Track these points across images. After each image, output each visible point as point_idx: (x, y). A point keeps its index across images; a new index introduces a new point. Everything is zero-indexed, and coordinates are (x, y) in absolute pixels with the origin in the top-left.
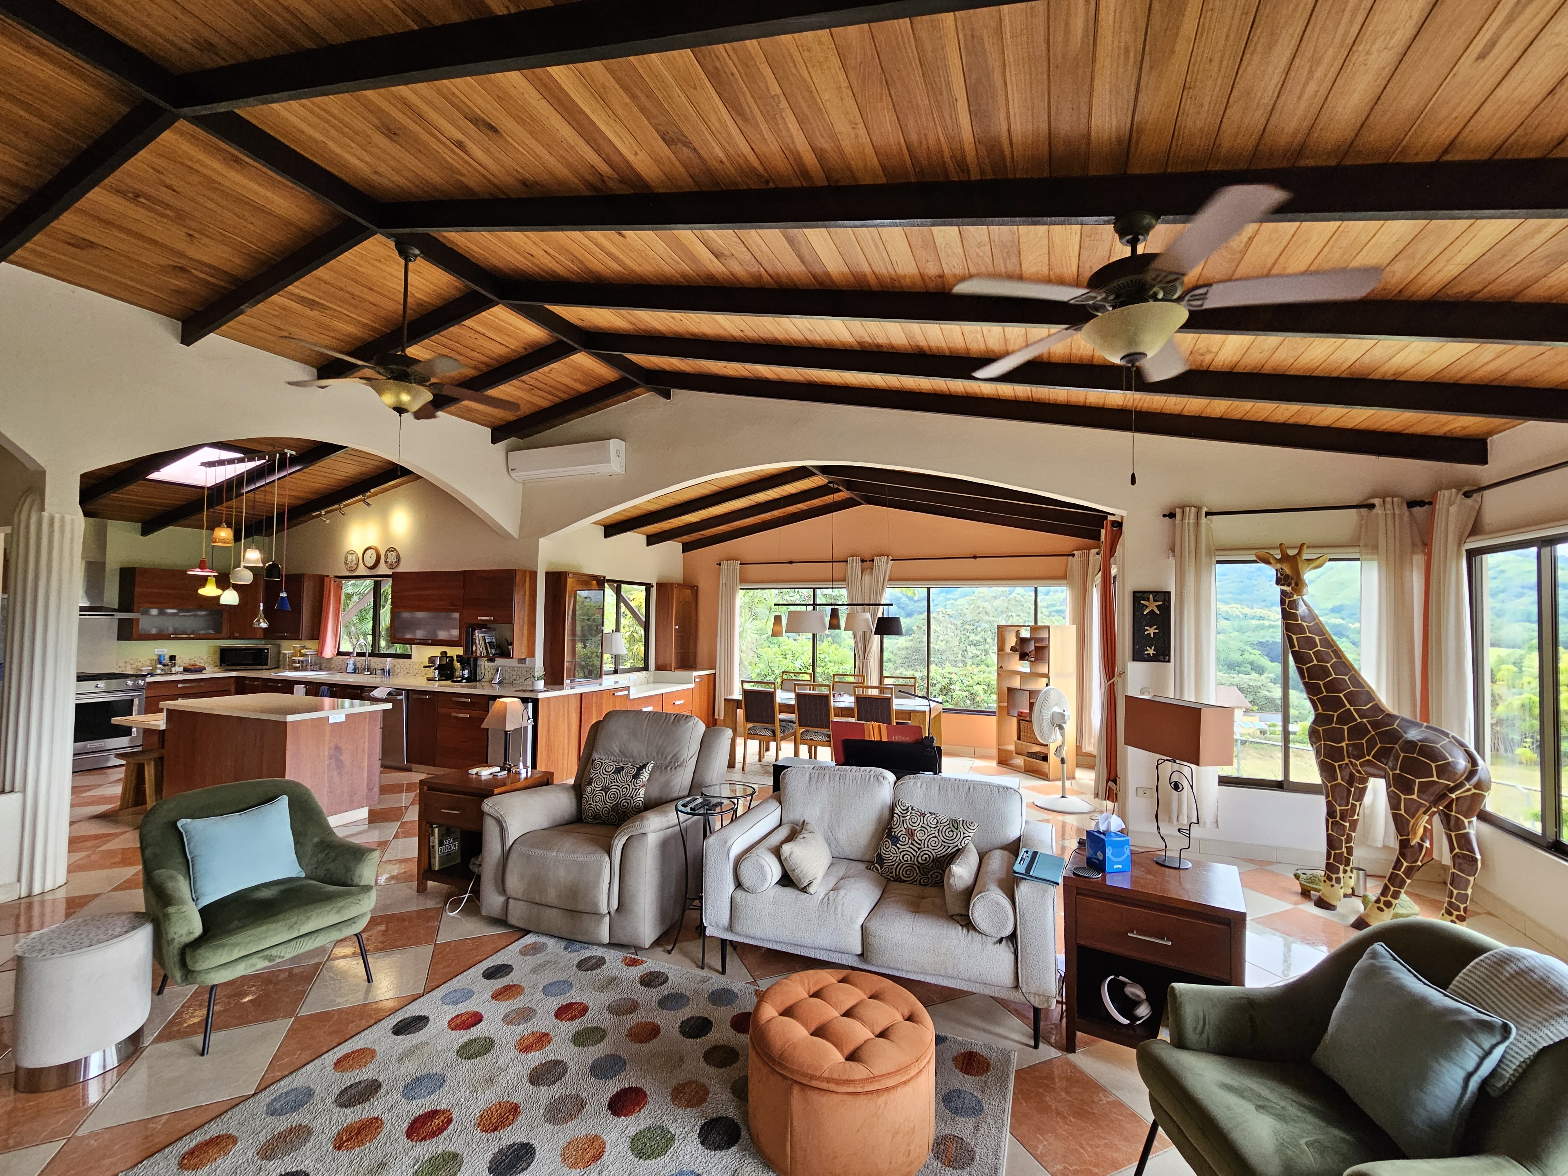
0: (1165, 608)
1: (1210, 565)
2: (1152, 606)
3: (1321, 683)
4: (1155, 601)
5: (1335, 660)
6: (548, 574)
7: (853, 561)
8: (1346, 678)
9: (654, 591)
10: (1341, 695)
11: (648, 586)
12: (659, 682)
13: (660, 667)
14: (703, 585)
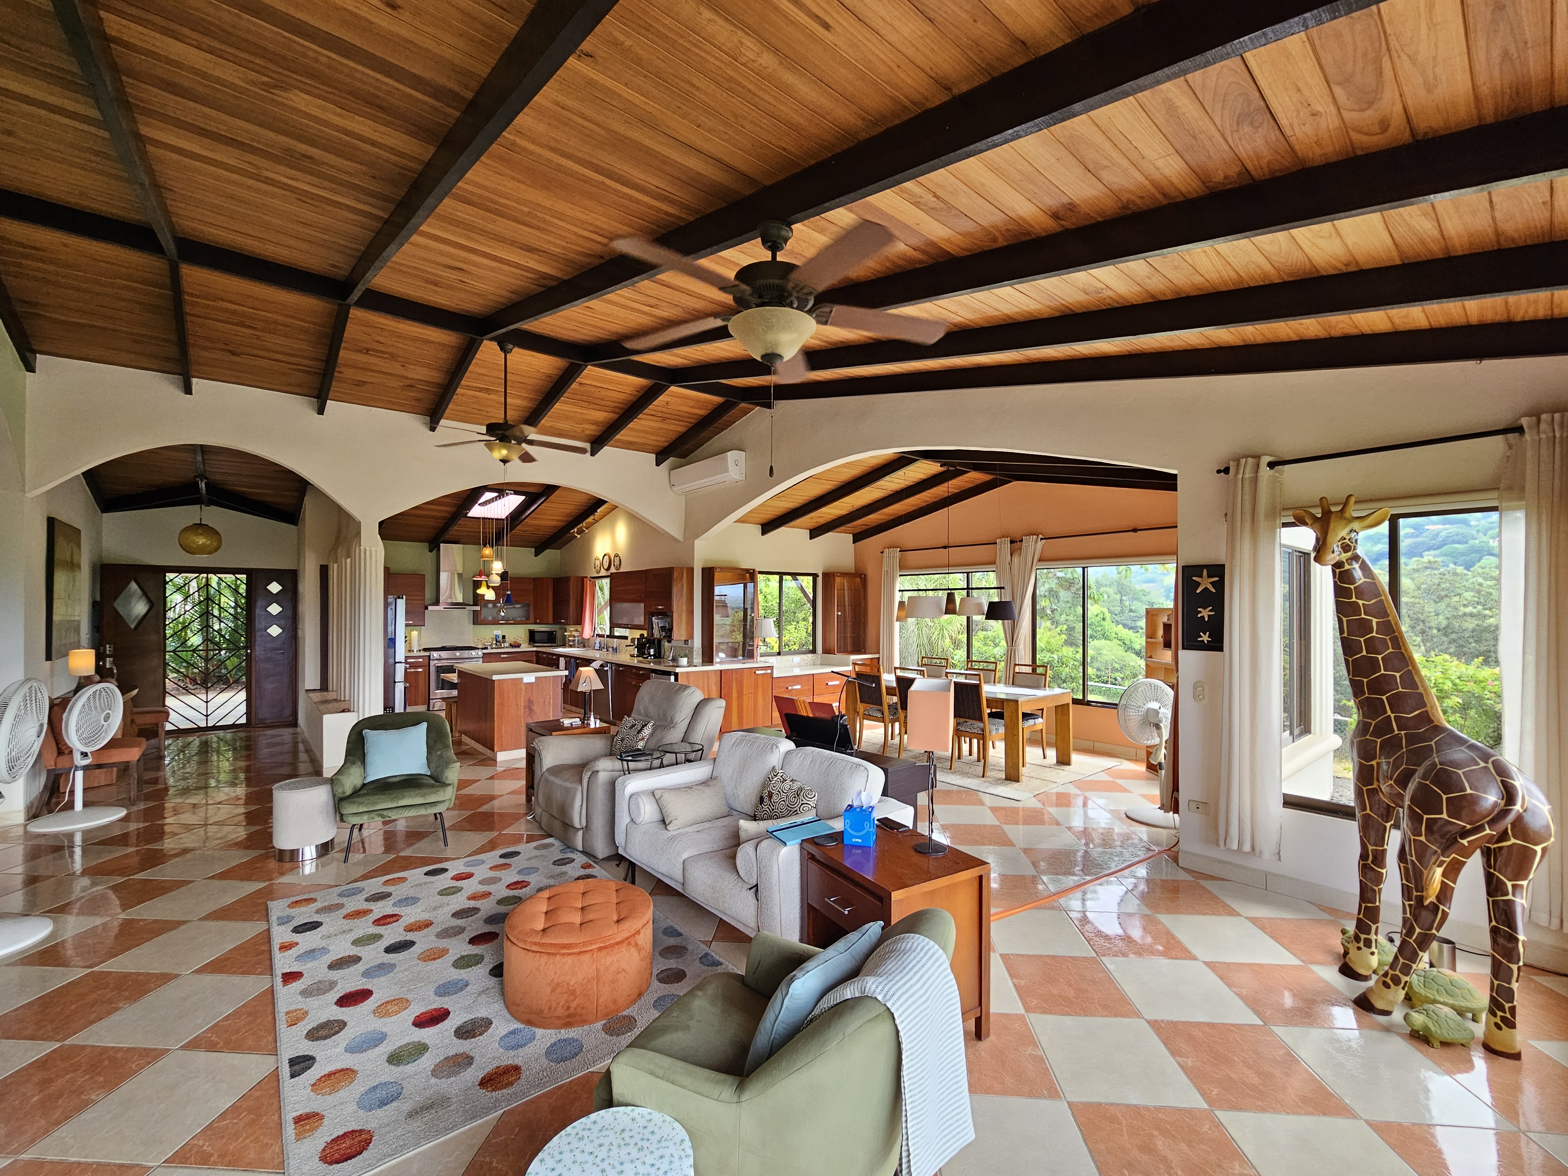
0: (1220, 586)
1: (1273, 530)
2: (1205, 583)
3: (1365, 680)
4: (1209, 576)
5: (1391, 650)
6: (704, 570)
7: (1001, 542)
8: (1398, 675)
9: (820, 580)
10: (1384, 698)
11: (815, 576)
12: (824, 664)
13: (827, 651)
14: (871, 573)
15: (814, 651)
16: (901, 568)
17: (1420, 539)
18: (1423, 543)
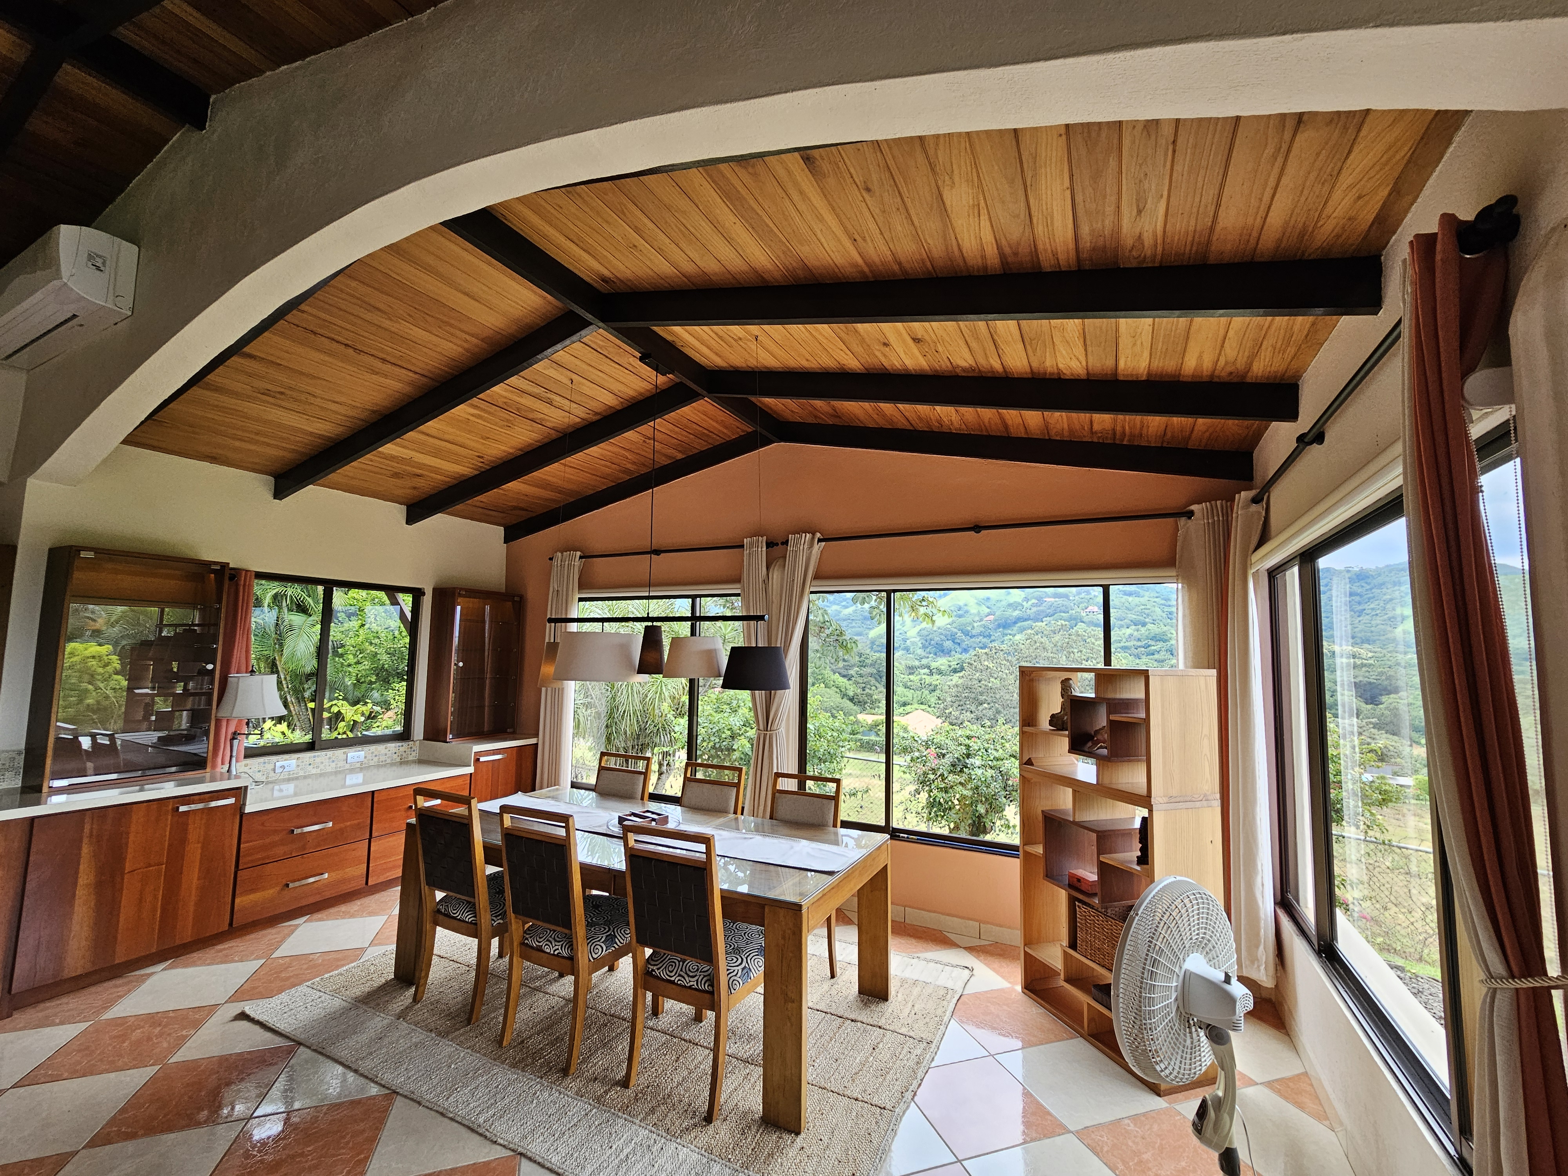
7: (751, 545)
9: (427, 603)
11: (417, 594)
12: (423, 762)
13: (434, 733)
14: (532, 594)
15: (405, 736)
16: (582, 587)
17: (1041, 608)
18: (1043, 611)
